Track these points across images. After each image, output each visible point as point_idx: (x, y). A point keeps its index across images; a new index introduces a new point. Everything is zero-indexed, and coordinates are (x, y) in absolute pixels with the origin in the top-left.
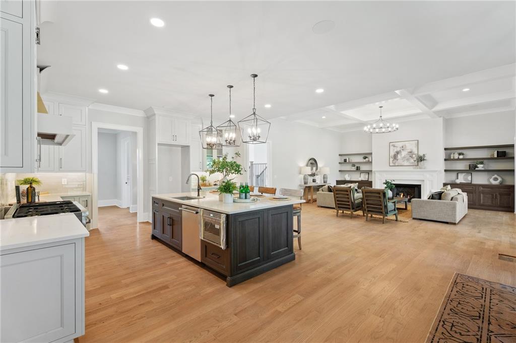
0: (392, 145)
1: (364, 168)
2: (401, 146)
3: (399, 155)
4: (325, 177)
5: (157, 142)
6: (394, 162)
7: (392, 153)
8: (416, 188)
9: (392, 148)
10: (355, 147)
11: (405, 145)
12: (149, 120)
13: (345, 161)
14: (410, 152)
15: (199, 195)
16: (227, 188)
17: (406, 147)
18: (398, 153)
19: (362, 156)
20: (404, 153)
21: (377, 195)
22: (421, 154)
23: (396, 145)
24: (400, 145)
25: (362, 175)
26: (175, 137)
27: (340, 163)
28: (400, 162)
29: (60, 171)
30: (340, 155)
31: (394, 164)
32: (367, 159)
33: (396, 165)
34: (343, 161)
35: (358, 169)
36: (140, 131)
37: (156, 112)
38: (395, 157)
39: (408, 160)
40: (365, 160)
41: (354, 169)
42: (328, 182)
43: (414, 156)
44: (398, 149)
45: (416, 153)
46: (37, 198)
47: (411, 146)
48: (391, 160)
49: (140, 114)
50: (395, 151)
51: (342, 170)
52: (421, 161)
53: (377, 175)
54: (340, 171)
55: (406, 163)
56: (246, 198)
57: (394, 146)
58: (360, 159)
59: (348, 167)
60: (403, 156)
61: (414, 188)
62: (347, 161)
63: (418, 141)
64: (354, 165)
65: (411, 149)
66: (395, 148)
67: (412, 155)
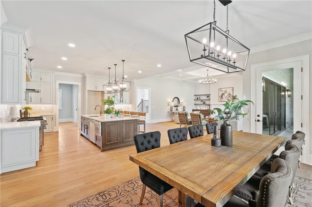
1: (207, 102)
2: (224, 91)
3: (223, 96)
4: (184, 108)
5: (87, 90)
7: (220, 95)
9: (220, 91)
10: (202, 91)
12: (84, 78)
13: (198, 98)
15: (101, 115)
16: (108, 112)
17: (227, 91)
18: (223, 94)
19: (206, 96)
20: (226, 95)
21: (196, 117)
22: (234, 95)
24: (224, 90)
25: (207, 106)
26: (96, 87)
27: (195, 100)
28: (224, 99)
29: (40, 104)
30: (195, 95)
31: (221, 100)
32: (209, 98)
34: (196, 99)
35: (204, 103)
36: (80, 84)
37: (86, 75)
38: (222, 97)
39: (228, 98)
40: (207, 98)
41: (202, 103)
42: (186, 110)
43: (231, 96)
44: (223, 92)
45: (232, 94)
46: (28, 115)
47: (229, 91)
48: (220, 98)
49: (80, 76)
50: (222, 93)
51: (196, 103)
52: (234, 99)
54: (195, 104)
56: (117, 116)
57: (221, 91)
58: (205, 98)
59: (199, 102)
60: (226, 96)
62: (199, 99)
63: (233, 88)
64: (202, 101)
65: (230, 92)
66: (222, 92)
67: (230, 96)
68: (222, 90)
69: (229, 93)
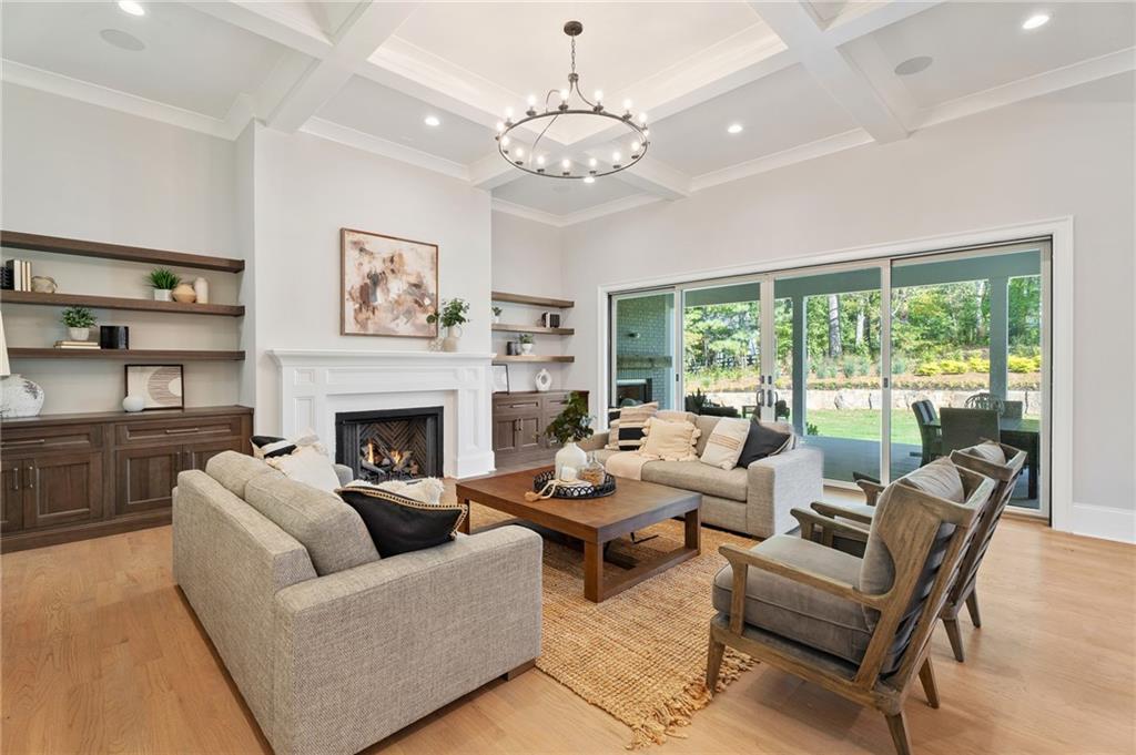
0: (355, 243)
1: (153, 336)
2: (387, 255)
3: (379, 292)
6: (362, 316)
7: (354, 281)
8: (430, 422)
9: (352, 255)
11: (400, 256)
14: (416, 286)
17: (402, 263)
18: (375, 280)
19: (147, 270)
20: (396, 287)
22: (446, 297)
23: (367, 247)
24: (383, 248)
28: (382, 319)
31: (363, 325)
32: (182, 290)
33: (371, 332)
35: (110, 339)
38: (366, 296)
39: (409, 313)
40: (162, 296)
41: (81, 338)
43: (426, 301)
44: (378, 267)
45: (432, 290)
47: (416, 263)
48: (351, 307)
50: (366, 269)
52: (450, 321)
53: (291, 375)
55: (403, 327)
57: (362, 250)
58: (126, 284)
60: (393, 295)
61: (425, 420)
62: (21, 287)
63: (436, 247)
64: (76, 318)
65: (419, 276)
66: (366, 259)
67: (423, 296)
68: (372, 244)
69: (413, 280)
